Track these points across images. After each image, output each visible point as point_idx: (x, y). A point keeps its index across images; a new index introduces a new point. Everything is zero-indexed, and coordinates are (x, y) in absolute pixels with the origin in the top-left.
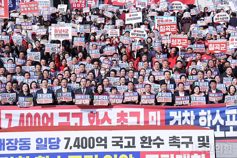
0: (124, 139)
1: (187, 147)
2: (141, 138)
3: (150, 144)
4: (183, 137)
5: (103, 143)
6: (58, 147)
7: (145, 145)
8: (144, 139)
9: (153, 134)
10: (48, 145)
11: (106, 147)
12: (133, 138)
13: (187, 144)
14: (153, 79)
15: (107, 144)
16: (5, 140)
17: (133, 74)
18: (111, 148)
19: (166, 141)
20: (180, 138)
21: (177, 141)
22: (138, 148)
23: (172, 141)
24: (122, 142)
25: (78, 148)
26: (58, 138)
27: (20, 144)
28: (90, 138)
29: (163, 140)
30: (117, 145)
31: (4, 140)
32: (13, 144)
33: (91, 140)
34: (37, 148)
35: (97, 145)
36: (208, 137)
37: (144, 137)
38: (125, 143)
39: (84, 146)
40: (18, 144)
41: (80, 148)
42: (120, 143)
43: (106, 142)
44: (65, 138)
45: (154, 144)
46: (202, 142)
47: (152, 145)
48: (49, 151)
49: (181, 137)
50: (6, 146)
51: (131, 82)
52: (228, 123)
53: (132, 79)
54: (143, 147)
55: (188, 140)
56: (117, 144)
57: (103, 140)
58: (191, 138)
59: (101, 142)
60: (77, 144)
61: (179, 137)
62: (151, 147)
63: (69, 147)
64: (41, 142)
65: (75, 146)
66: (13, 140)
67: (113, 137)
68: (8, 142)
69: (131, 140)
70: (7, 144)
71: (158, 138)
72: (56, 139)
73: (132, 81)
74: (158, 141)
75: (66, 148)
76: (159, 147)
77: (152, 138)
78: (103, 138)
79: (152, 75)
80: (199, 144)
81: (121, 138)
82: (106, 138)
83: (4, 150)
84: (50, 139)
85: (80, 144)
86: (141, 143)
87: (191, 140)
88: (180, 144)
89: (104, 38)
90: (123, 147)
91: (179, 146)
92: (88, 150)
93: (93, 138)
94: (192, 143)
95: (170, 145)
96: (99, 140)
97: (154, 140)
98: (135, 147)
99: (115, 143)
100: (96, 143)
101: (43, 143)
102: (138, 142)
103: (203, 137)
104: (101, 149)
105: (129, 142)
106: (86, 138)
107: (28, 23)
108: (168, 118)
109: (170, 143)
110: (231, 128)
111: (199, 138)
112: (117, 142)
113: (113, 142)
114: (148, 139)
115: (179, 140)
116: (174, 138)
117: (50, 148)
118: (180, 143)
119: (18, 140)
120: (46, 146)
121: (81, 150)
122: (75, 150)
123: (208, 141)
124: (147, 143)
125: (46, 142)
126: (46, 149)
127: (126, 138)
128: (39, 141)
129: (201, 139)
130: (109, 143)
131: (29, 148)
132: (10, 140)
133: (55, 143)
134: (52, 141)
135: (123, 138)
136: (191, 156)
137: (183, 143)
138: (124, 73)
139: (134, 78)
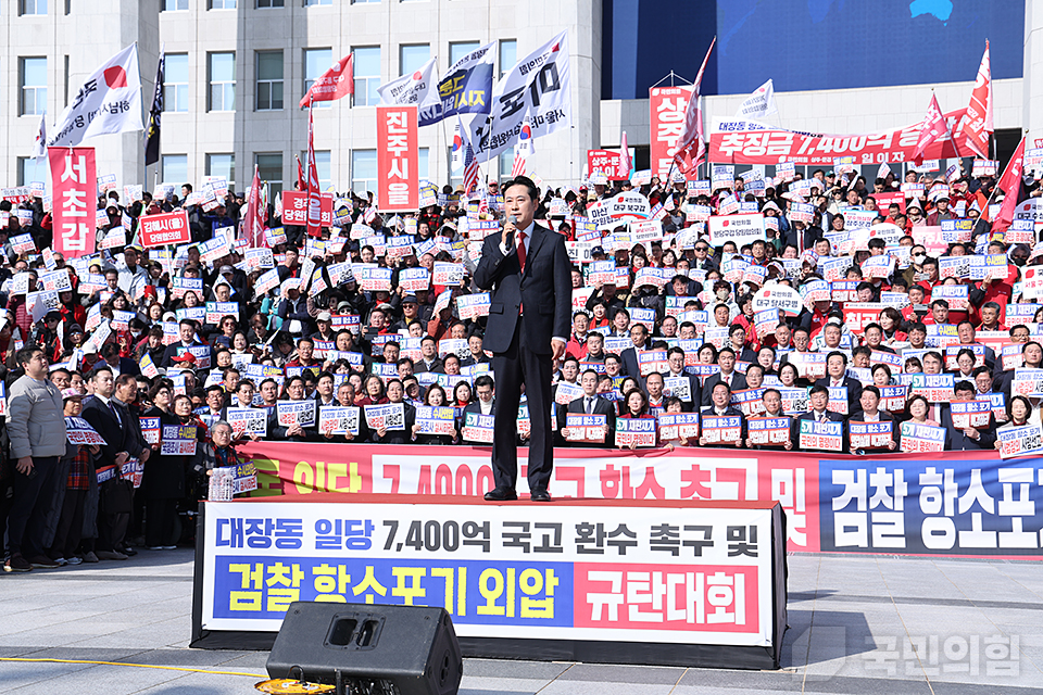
0: (532, 529)
1: (698, 553)
2: (577, 526)
3: (600, 544)
4: (687, 528)
5: (480, 536)
6: (368, 545)
7: (587, 546)
8: (584, 531)
9: (610, 518)
10: (345, 539)
11: (487, 549)
12: (558, 527)
13: (698, 547)
15: (490, 540)
16: (244, 521)
17: (731, 361)
18: (499, 552)
19: (644, 538)
20: (681, 531)
21: (670, 538)
22: (569, 554)
23: (660, 538)
24: (529, 536)
25: (418, 549)
26: (368, 522)
27: (277, 534)
28: (447, 524)
29: (634, 535)
30: (516, 543)
31: (240, 520)
32: (260, 532)
33: (451, 528)
34: (319, 546)
35: (465, 543)
36: (754, 529)
37: (585, 525)
38: (536, 539)
39: (432, 544)
40: (273, 532)
41: (423, 548)
42: (522, 540)
43: (487, 535)
44: (386, 523)
45: (610, 543)
46: (737, 543)
47: (606, 547)
48: (345, 553)
49: (681, 528)
50: (246, 538)
51: (722, 383)
52: (1007, 507)
53: (729, 376)
54: (581, 550)
55: (699, 536)
56: (514, 541)
57: (481, 530)
58: (708, 530)
59: (475, 534)
60: (414, 539)
61: (677, 528)
62: (602, 552)
63: (394, 546)
64: (329, 529)
65: (409, 543)
66: (261, 521)
67: (505, 524)
68: (249, 526)
69: (551, 532)
70: (248, 532)
71: (623, 528)
72: (363, 523)
74: (622, 537)
75: (388, 547)
76: (622, 552)
77: (607, 529)
78: (480, 525)
79: (788, 364)
80: (730, 547)
81: (526, 526)
82: (487, 524)
83: (241, 546)
84: (349, 523)
85: (423, 539)
86: (577, 540)
87: (708, 536)
88: (681, 546)
90: (532, 549)
91: (676, 552)
92: (442, 554)
93: (455, 524)
94: (711, 544)
95: (652, 549)
96: (470, 529)
97: (611, 535)
98: (561, 550)
99: (511, 540)
100: (462, 538)
101: (332, 533)
102: (569, 537)
103: (742, 529)
104: (474, 553)
105: (546, 538)
106: (436, 524)
108: (826, 488)
109: (651, 542)
110: (1017, 524)
111: (730, 530)
112: (516, 536)
113: (504, 535)
114: (595, 531)
115: (678, 535)
116: (665, 528)
117: (349, 545)
118: (678, 542)
119: (274, 522)
120: (339, 540)
121: (424, 554)
122: (409, 552)
123: (754, 538)
124: (592, 540)
125: (338, 531)
126: (340, 548)
127: (538, 525)
128: (323, 527)
129: (736, 533)
130: (496, 539)
131: (298, 545)
132: (254, 523)
133: (361, 532)
134: (354, 528)
135: (532, 526)
136: (709, 577)
137: (686, 543)
138: (709, 357)
139: (736, 373)
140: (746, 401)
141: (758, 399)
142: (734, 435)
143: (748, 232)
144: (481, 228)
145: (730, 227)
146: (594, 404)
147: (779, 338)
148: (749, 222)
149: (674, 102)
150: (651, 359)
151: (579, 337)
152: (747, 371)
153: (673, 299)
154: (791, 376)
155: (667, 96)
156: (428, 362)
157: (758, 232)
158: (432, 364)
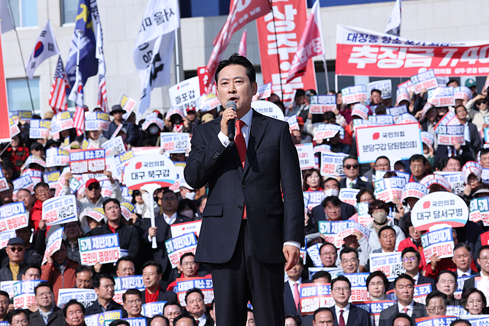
14: (480, 303)
17: (410, 290)
51: (405, 316)
53: (409, 307)
73: (410, 313)
79: (475, 290)
89: (317, 179)
107: (94, 152)
138: (381, 287)
139: (415, 304)
143: (402, 146)
144: (85, 159)
145: (381, 140)
147: (458, 261)
148: (402, 134)
149: (282, 11)
150: (314, 294)
153: (327, 224)
154: (479, 304)
156: (45, 314)
157: (413, 145)
158: (49, 316)
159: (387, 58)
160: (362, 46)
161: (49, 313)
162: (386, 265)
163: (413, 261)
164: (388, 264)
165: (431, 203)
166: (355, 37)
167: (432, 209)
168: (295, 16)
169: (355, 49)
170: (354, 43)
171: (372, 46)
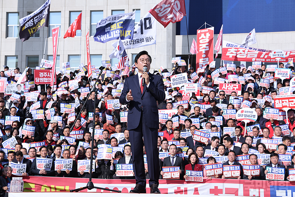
140: (242, 160)
141: (247, 159)
142: (238, 173)
146: (175, 159)
149: (205, 35)
151: (168, 131)
152: (242, 146)
154: (262, 149)
155: (203, 33)
156: (105, 141)
158: (106, 142)
159: (241, 53)
160: (231, 48)
161: (107, 141)
162: (229, 132)
163: (238, 132)
164: (230, 132)
165: (244, 111)
166: (229, 45)
167: (244, 113)
168: (209, 36)
169: (229, 50)
170: (229, 47)
171: (235, 48)
